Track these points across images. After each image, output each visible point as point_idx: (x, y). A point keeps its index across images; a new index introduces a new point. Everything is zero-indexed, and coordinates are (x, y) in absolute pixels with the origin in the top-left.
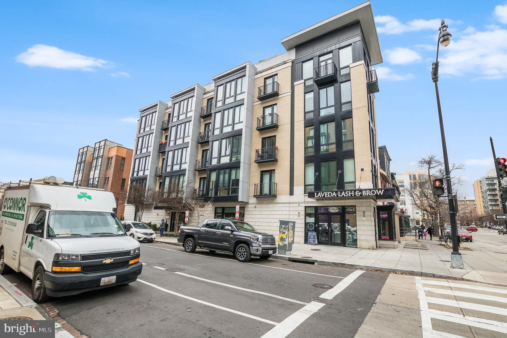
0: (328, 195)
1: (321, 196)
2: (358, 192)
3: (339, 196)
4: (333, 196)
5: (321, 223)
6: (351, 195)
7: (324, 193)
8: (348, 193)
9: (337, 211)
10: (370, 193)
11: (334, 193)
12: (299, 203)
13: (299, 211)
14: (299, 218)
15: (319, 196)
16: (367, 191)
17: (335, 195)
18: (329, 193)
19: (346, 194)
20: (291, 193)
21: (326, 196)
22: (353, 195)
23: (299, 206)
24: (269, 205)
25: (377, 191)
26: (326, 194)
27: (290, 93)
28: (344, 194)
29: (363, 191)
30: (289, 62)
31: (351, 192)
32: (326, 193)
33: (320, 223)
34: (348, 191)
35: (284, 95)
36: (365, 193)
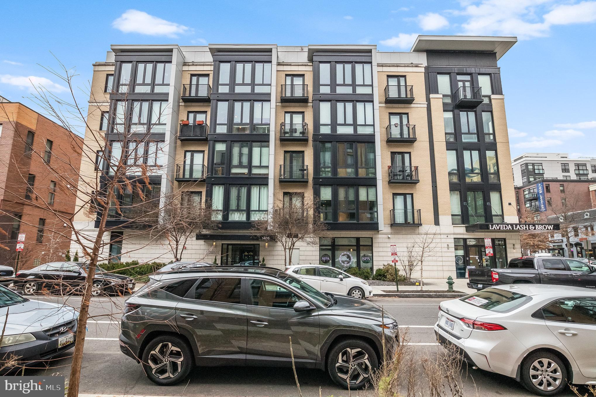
0: (503, 228)
1: (496, 229)
2: (532, 226)
3: (514, 229)
4: (508, 229)
5: (472, 256)
6: (526, 228)
7: (499, 225)
8: (523, 227)
9: (474, 243)
10: (542, 228)
11: (509, 225)
12: (447, 235)
13: (448, 244)
14: (449, 251)
15: (494, 228)
16: (540, 226)
17: (511, 228)
18: (504, 225)
19: (521, 228)
20: (437, 223)
21: (501, 229)
22: (528, 229)
23: (447, 238)
24: (409, 236)
25: (548, 226)
26: (501, 227)
27: (426, 106)
28: (519, 228)
29: (536, 226)
30: (421, 67)
31: (526, 226)
32: (501, 225)
33: (470, 256)
34: (523, 225)
35: (419, 106)
36: (538, 227)
